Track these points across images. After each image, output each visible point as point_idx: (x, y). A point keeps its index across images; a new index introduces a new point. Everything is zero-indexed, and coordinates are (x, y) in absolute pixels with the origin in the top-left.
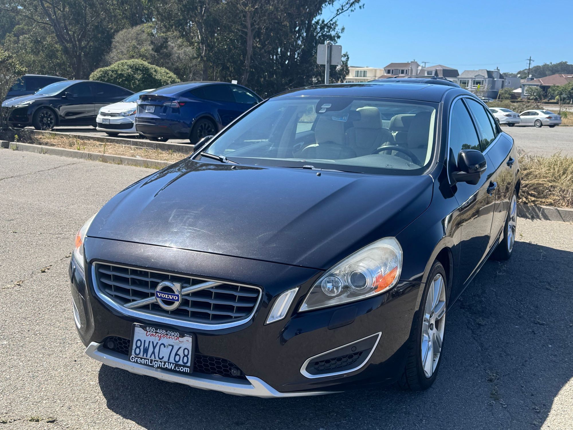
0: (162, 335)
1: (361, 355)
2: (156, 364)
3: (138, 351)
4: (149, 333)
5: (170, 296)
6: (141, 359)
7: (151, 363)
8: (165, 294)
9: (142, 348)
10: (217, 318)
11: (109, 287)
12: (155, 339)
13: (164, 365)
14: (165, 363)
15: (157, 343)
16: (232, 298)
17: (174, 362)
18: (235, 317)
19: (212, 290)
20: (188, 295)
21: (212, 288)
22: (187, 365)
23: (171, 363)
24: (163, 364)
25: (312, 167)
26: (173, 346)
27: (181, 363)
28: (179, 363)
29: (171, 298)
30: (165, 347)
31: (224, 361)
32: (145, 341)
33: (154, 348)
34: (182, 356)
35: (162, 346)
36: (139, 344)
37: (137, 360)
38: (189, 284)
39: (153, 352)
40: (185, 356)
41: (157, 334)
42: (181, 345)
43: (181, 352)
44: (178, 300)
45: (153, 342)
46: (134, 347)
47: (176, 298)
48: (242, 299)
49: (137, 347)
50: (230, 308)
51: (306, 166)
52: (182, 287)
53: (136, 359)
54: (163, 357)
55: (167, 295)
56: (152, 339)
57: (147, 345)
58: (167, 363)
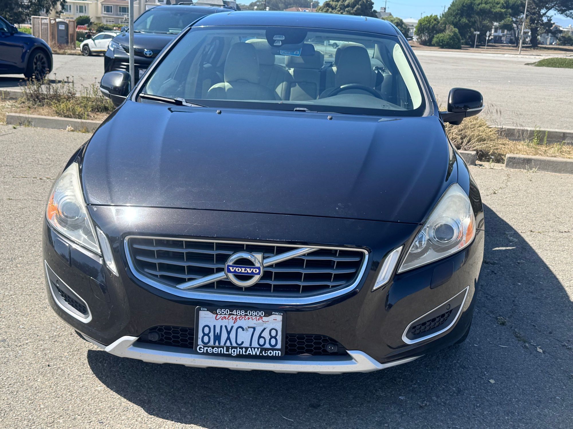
0: (238, 317)
1: (451, 313)
2: (234, 351)
3: (206, 339)
4: (219, 316)
5: (248, 269)
6: (213, 348)
7: (227, 350)
8: (241, 267)
9: (212, 335)
10: (309, 290)
11: (152, 266)
12: (229, 322)
13: (246, 352)
14: (247, 348)
15: (232, 327)
16: (329, 264)
17: (258, 346)
18: (333, 287)
19: (303, 258)
20: (271, 266)
21: (304, 255)
22: (276, 347)
23: (254, 348)
24: (244, 350)
25: (305, 109)
26: (254, 329)
27: (267, 346)
28: (265, 347)
29: (249, 272)
30: (243, 330)
31: (318, 337)
32: (215, 326)
33: (229, 333)
34: (268, 337)
35: (240, 330)
36: (206, 330)
37: (207, 350)
38: (273, 253)
39: (228, 338)
40: (272, 337)
41: (232, 316)
42: (265, 326)
43: (266, 334)
44: (259, 273)
45: (226, 326)
46: (200, 334)
47: (256, 271)
48: (341, 265)
49: (205, 335)
50: (327, 277)
51: (298, 109)
52: (264, 258)
53: (205, 348)
54: (243, 342)
55: (243, 269)
56: (224, 322)
57: (218, 330)
58: (250, 349)
